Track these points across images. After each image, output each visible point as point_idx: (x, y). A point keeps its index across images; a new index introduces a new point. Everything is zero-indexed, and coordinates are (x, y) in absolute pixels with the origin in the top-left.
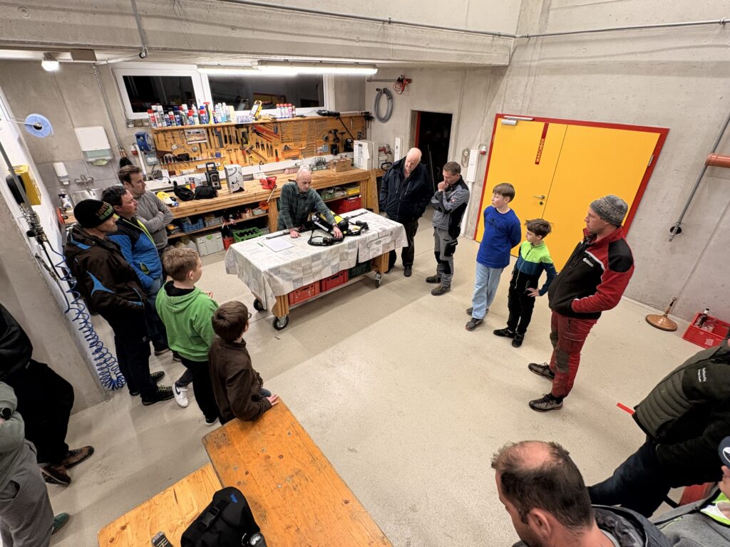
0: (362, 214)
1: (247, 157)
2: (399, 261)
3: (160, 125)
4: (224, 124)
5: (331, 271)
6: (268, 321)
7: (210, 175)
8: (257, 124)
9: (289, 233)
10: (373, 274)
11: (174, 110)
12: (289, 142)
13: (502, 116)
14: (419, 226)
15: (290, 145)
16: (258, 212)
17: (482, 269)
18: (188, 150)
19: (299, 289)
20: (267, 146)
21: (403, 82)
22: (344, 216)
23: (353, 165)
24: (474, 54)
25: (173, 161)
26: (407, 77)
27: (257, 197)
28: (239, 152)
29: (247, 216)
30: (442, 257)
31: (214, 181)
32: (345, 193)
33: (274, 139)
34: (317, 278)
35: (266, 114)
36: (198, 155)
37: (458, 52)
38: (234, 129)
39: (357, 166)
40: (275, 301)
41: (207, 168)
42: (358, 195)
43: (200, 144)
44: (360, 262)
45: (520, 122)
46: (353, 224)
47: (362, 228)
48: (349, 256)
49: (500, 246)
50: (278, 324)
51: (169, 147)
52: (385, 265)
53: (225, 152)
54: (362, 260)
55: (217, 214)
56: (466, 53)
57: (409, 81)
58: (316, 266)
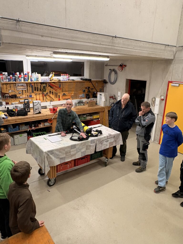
0: (99, 126)
1: (45, 98)
2: (118, 153)
3: (5, 81)
4: (35, 82)
5: (80, 155)
6: (45, 181)
7: (25, 105)
8: (51, 82)
9: (60, 134)
10: (103, 158)
11: (13, 74)
12: (66, 91)
13: (171, 82)
14: (129, 134)
15: (66, 93)
16: (47, 124)
17: (162, 158)
18: (16, 93)
19: (63, 163)
20: (55, 93)
21: (122, 66)
22: (90, 127)
23: (96, 104)
24: (156, 53)
25: (8, 98)
26: (124, 64)
27: (47, 117)
28: (41, 95)
29: (41, 126)
30: (141, 151)
31: (27, 108)
32: (92, 117)
33: (58, 90)
34: (73, 158)
35: (56, 79)
36: (21, 96)
37: (148, 52)
38: (40, 84)
39: (99, 104)
40: (50, 169)
41: (24, 102)
42: (98, 119)
43: (22, 90)
44: (97, 151)
45: (181, 85)
46: (94, 131)
47: (99, 133)
48: (91, 147)
49: (171, 145)
50: (50, 182)
51: (8, 91)
52: (110, 154)
53: (34, 95)
54: (98, 150)
55: (26, 124)
56: (152, 52)
57: (125, 66)
58: (73, 151)
